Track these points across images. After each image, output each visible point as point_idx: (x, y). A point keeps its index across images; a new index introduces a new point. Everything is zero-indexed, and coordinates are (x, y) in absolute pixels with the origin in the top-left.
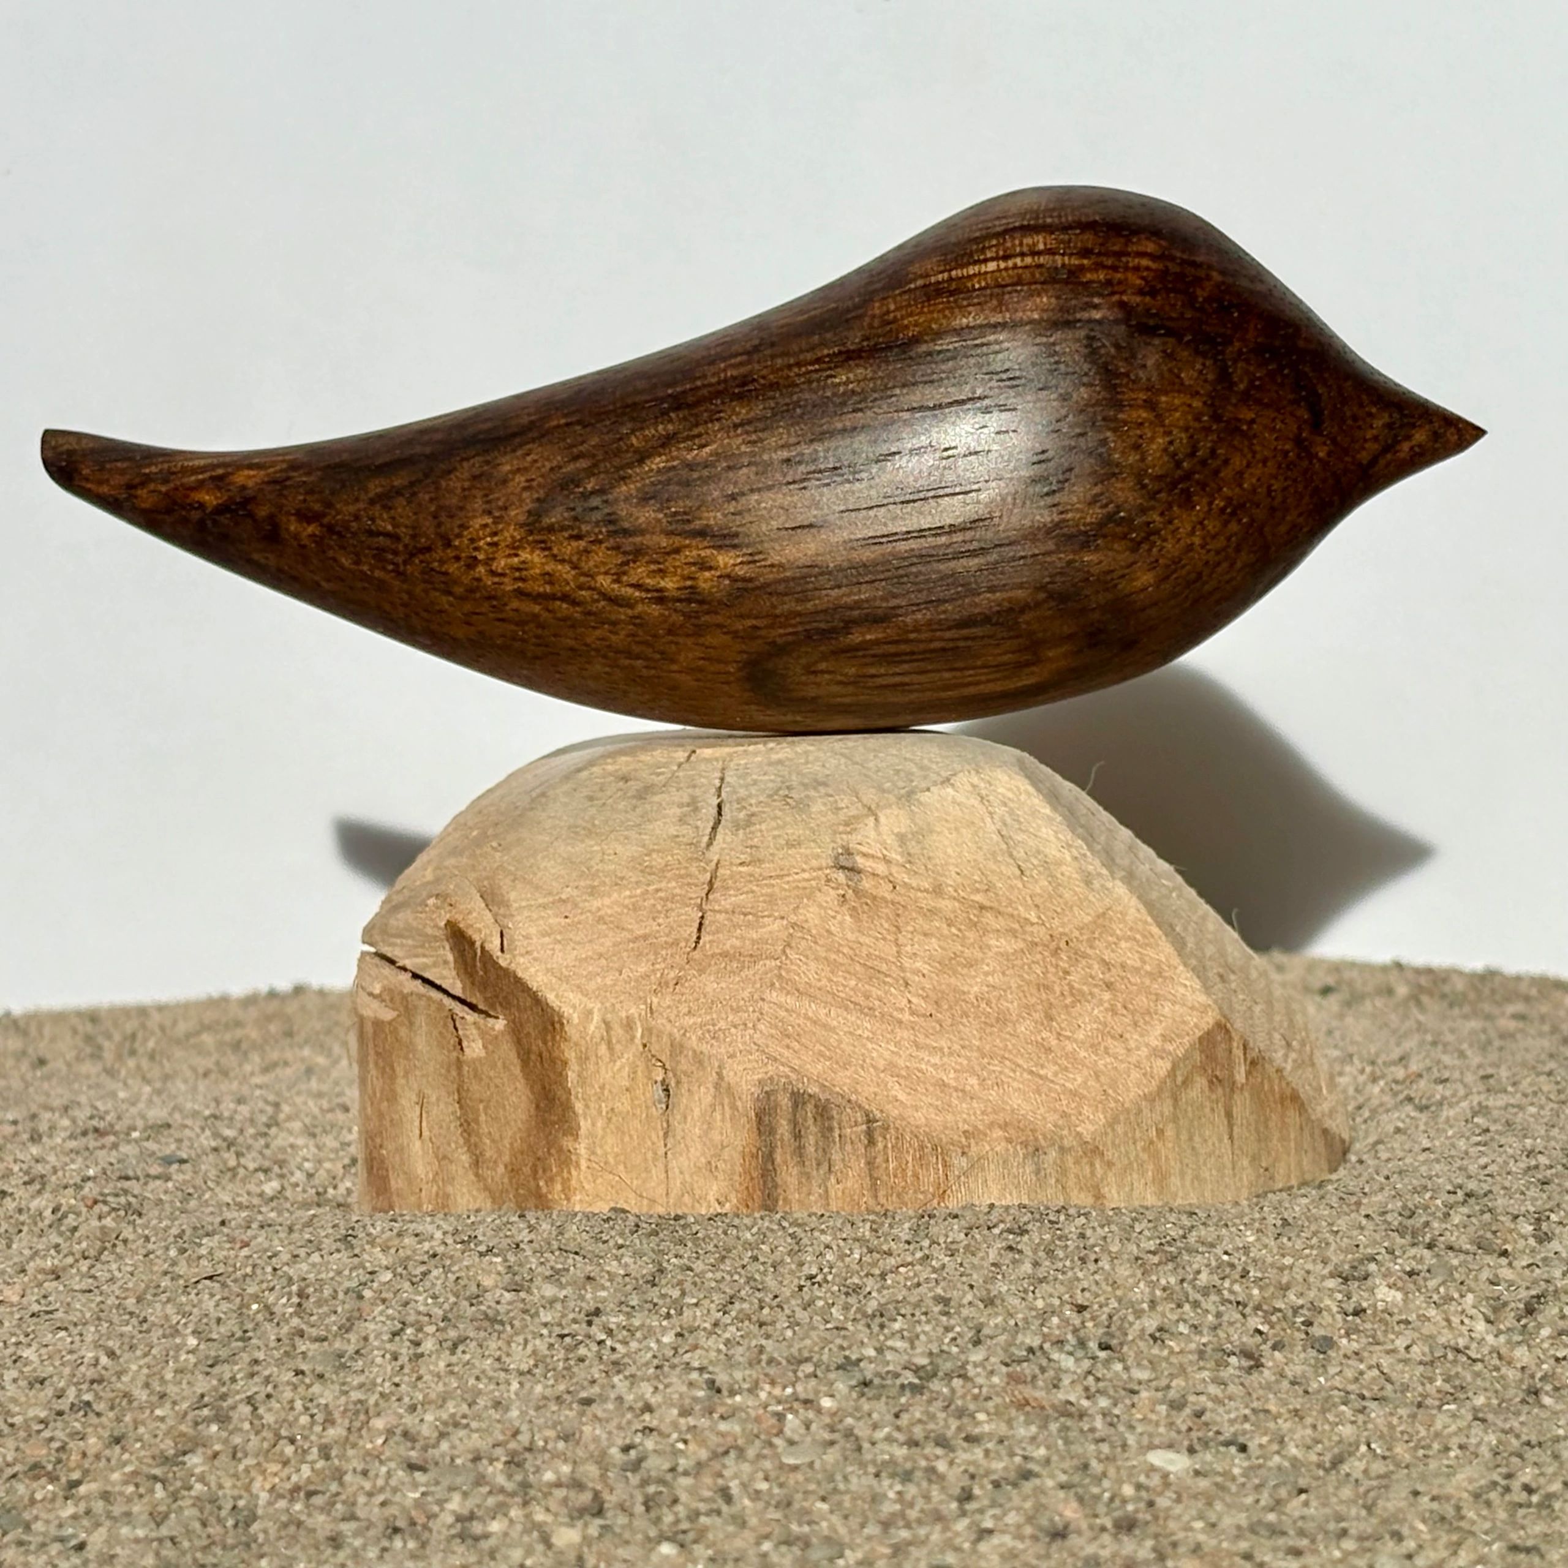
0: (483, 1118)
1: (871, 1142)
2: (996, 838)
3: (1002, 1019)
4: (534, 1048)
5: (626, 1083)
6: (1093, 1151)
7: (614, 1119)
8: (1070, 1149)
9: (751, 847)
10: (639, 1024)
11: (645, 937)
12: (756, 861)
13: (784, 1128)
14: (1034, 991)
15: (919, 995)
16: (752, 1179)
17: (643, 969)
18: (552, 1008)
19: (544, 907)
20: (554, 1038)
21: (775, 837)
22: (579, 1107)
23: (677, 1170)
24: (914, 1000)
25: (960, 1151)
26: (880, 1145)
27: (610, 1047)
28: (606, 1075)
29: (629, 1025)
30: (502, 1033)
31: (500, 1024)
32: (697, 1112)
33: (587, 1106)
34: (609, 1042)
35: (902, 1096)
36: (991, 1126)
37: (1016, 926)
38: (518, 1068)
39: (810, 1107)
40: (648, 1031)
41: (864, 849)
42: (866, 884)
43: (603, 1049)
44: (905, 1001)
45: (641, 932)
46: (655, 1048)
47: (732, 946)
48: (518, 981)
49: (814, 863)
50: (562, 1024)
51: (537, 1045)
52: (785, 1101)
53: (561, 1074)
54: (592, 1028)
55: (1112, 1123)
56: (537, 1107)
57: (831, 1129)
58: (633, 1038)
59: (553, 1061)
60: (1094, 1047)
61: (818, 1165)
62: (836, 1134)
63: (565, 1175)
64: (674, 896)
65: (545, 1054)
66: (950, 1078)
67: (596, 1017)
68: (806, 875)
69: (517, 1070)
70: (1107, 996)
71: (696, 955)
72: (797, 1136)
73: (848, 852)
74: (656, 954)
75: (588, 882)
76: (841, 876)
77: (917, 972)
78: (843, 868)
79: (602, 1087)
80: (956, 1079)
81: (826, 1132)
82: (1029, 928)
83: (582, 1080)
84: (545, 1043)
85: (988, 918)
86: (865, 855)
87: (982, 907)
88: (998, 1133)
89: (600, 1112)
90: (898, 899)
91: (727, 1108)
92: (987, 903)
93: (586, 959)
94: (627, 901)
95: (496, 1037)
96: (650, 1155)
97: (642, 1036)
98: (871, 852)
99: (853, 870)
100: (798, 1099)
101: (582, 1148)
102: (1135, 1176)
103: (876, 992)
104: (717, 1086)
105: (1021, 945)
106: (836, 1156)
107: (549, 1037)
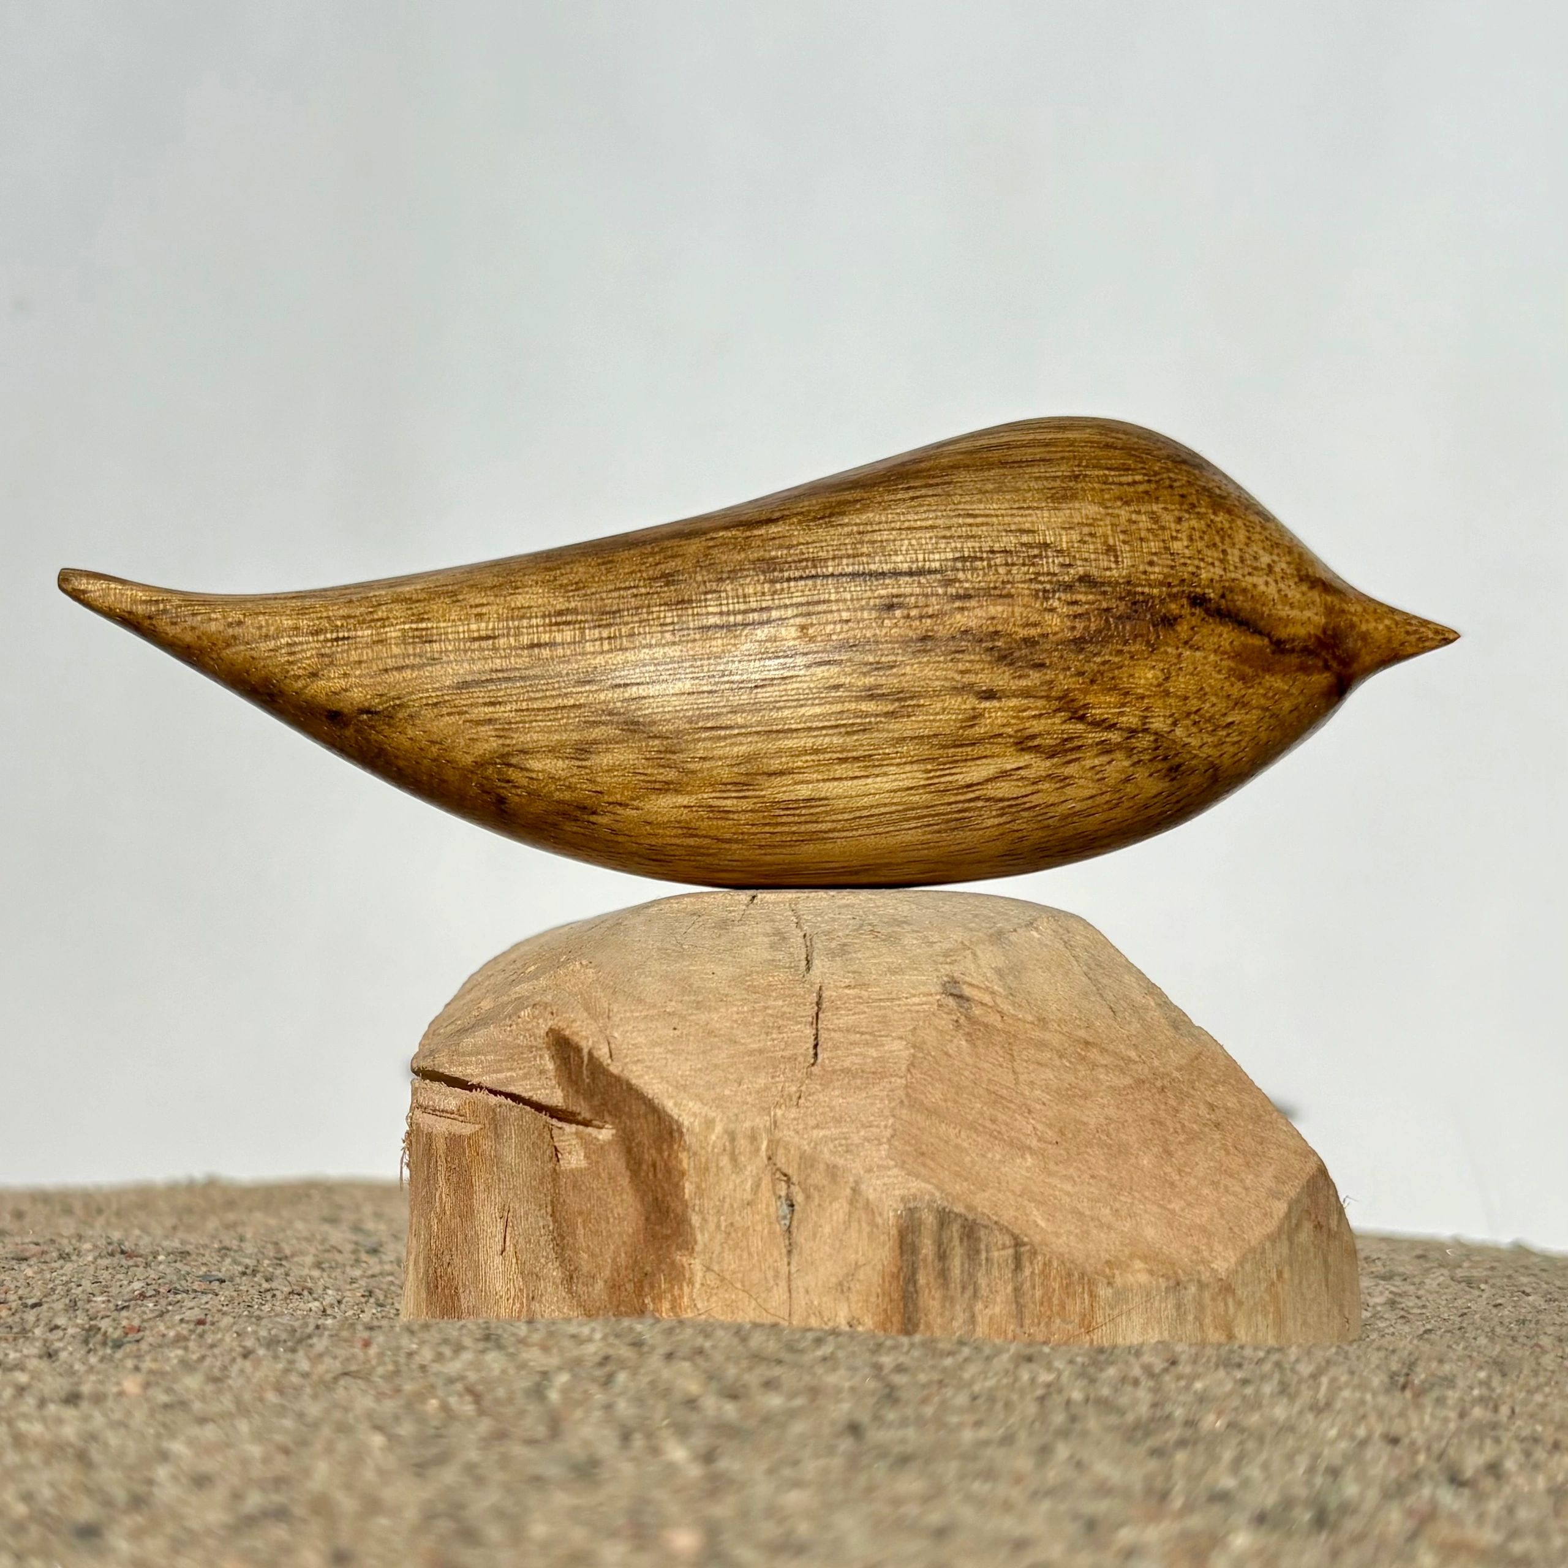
0: (580, 1231)
1: (1018, 1267)
2: (1085, 979)
3: (1123, 1150)
4: (646, 1156)
5: (748, 1196)
6: (1227, 1289)
7: (733, 1235)
8: (1207, 1285)
9: (854, 972)
10: (764, 1135)
11: (761, 1051)
12: (865, 986)
13: (927, 1248)
14: (1149, 1126)
15: (1043, 1123)
16: (891, 1300)
17: (762, 1081)
18: (670, 1116)
19: (652, 1018)
20: (671, 1147)
21: (875, 964)
22: (695, 1220)
23: (802, 1290)
24: (1039, 1127)
25: (1105, 1281)
26: (1027, 1272)
27: (734, 1159)
28: (727, 1187)
29: (753, 1138)
30: (610, 1143)
31: (606, 1134)
32: (827, 1230)
33: (705, 1220)
34: (733, 1153)
35: (1042, 1224)
36: (1131, 1257)
37: (1122, 1063)
38: (627, 1180)
39: (956, 1227)
40: (774, 1144)
41: (968, 979)
42: (977, 1011)
43: (725, 1161)
44: (1030, 1127)
45: (755, 1046)
46: (781, 1160)
47: (853, 1063)
48: (630, 1088)
49: (922, 989)
50: (681, 1134)
51: (650, 1155)
52: (929, 1219)
53: (677, 1185)
54: (713, 1137)
55: (1241, 1263)
56: (647, 1219)
57: (978, 1252)
58: (758, 1150)
59: (669, 1171)
60: (1215, 1184)
61: (964, 1288)
62: (983, 1256)
63: (676, 1292)
64: (784, 1013)
65: (660, 1165)
66: (1084, 1207)
67: (719, 1128)
68: (916, 1000)
69: (625, 1181)
70: (1217, 1136)
71: (816, 1070)
72: (942, 1256)
73: (955, 982)
74: (775, 1067)
75: (693, 998)
76: (951, 1002)
77: (1038, 1100)
78: (951, 994)
79: (723, 1201)
80: (1092, 1209)
81: (972, 1254)
82: (1132, 1066)
83: (700, 1192)
84: (660, 1151)
85: (1094, 1054)
86: (971, 985)
87: (1087, 1043)
88: (1138, 1264)
89: (718, 1226)
90: (1008, 1028)
91: (864, 1225)
92: (1091, 1040)
93: (700, 1070)
94: (735, 1017)
95: (602, 1147)
96: (770, 1274)
97: (767, 1150)
98: (974, 982)
99: (960, 997)
100: (944, 1218)
101: (697, 1265)
102: (1260, 1317)
103: (1001, 1117)
104: (852, 1202)
105: (1128, 1081)
106: (983, 1282)
107: (665, 1146)
